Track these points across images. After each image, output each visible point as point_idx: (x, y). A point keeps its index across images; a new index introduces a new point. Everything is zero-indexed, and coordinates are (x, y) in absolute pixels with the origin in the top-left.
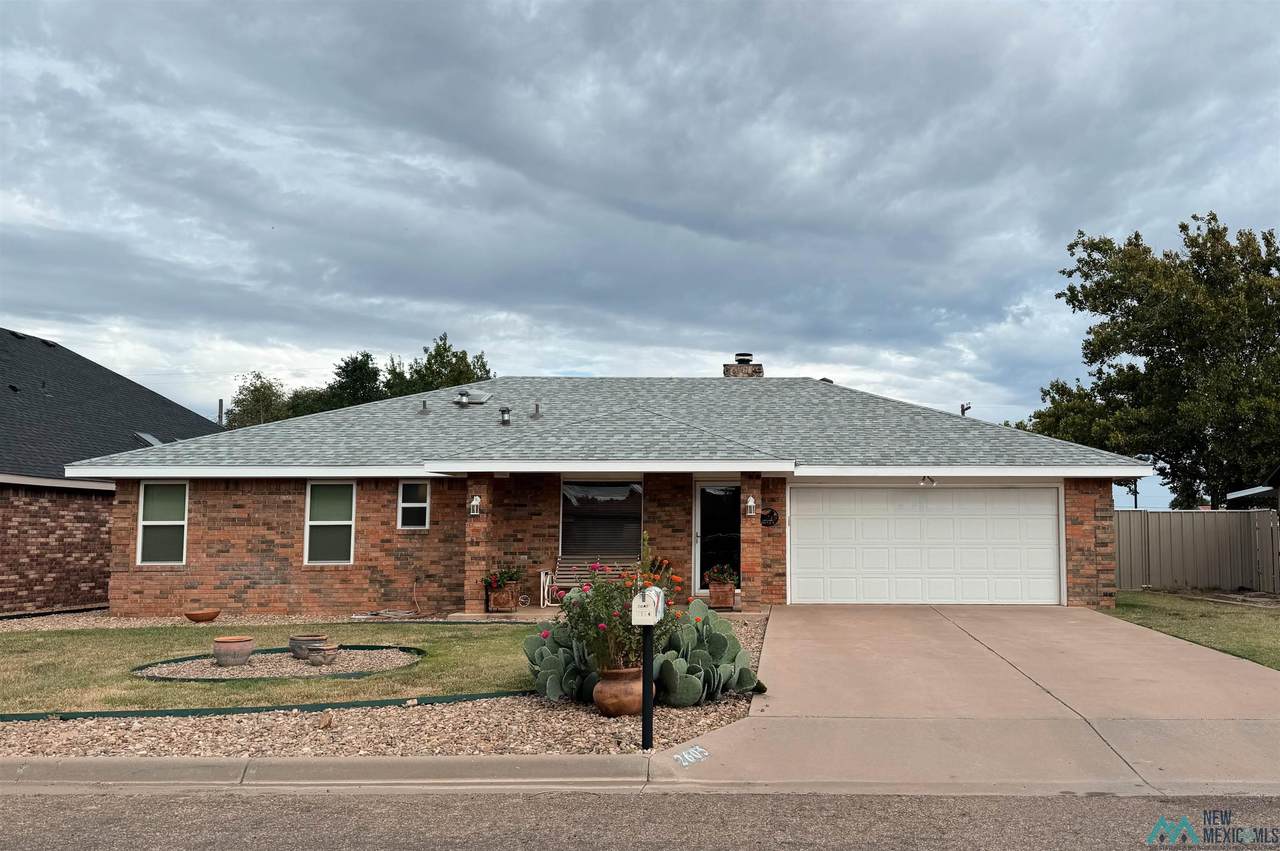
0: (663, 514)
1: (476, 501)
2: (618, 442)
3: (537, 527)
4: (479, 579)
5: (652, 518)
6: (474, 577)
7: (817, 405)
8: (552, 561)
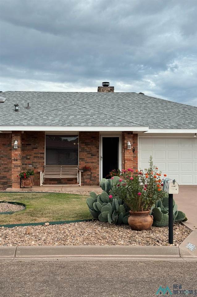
0: (87, 148)
1: (16, 143)
2: (73, 119)
3: (35, 153)
4: (18, 175)
5: (83, 150)
6: (15, 174)
7: (142, 104)
8: (42, 168)
